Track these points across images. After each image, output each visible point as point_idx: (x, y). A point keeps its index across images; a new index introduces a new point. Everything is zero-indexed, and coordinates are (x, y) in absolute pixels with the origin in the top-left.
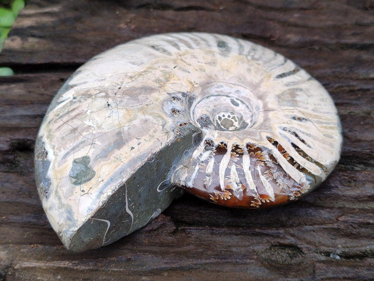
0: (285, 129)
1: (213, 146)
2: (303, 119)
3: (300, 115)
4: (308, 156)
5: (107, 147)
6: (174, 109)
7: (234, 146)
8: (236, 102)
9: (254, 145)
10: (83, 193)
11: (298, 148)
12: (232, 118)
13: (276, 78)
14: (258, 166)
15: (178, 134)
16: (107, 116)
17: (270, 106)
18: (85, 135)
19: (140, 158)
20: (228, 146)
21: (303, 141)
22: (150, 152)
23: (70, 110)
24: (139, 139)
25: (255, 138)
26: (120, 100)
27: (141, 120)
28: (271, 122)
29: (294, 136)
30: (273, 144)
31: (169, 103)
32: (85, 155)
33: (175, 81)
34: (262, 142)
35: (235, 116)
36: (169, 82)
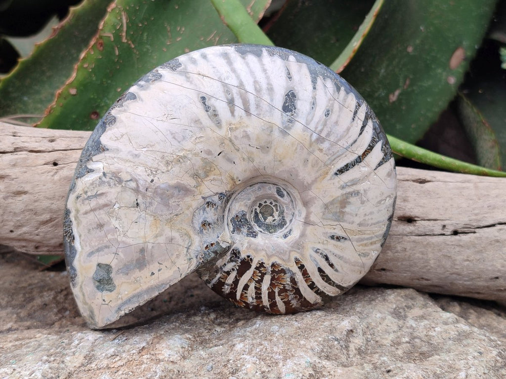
0: (318, 251)
1: (239, 258)
2: (343, 238)
3: (340, 233)
4: (331, 280)
5: (129, 263)
6: (205, 221)
7: (259, 264)
8: (282, 192)
9: (279, 265)
10: (104, 303)
11: (324, 272)
12: (274, 206)
13: (335, 176)
14: (277, 288)
15: (201, 261)
16: (134, 220)
17: (313, 218)
18: (110, 239)
19: (157, 287)
20: (253, 262)
21: (332, 265)
22: (168, 283)
23: (98, 193)
24: (161, 264)
25: (283, 257)
26: (150, 201)
27: (167, 238)
28: (306, 240)
29: (323, 260)
30: (299, 268)
31: (201, 212)
32: (108, 263)
33: (215, 177)
34: (288, 264)
35: (278, 204)
36: (208, 178)
